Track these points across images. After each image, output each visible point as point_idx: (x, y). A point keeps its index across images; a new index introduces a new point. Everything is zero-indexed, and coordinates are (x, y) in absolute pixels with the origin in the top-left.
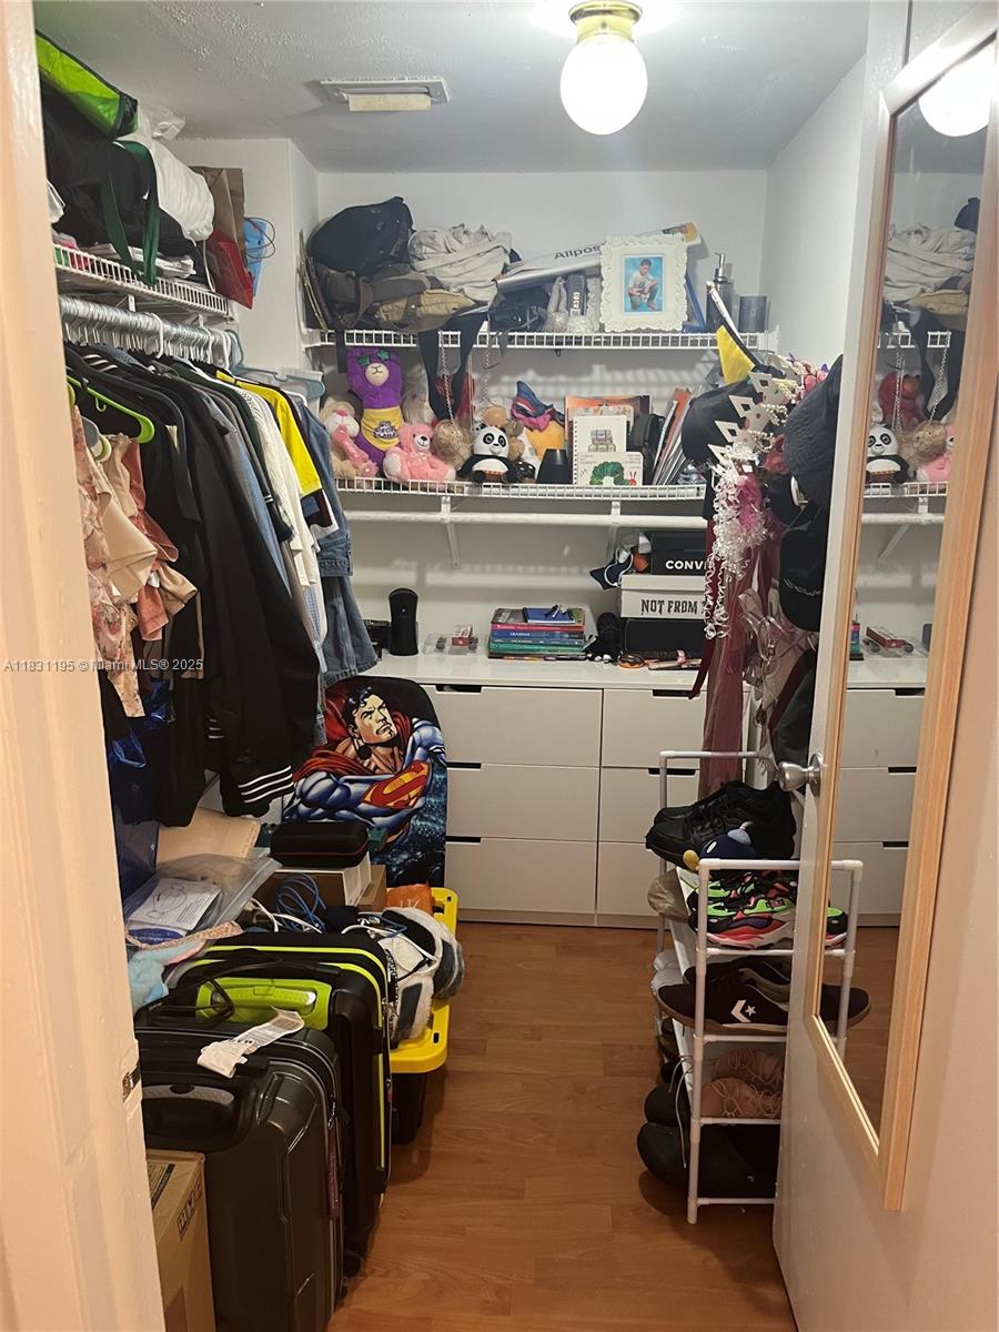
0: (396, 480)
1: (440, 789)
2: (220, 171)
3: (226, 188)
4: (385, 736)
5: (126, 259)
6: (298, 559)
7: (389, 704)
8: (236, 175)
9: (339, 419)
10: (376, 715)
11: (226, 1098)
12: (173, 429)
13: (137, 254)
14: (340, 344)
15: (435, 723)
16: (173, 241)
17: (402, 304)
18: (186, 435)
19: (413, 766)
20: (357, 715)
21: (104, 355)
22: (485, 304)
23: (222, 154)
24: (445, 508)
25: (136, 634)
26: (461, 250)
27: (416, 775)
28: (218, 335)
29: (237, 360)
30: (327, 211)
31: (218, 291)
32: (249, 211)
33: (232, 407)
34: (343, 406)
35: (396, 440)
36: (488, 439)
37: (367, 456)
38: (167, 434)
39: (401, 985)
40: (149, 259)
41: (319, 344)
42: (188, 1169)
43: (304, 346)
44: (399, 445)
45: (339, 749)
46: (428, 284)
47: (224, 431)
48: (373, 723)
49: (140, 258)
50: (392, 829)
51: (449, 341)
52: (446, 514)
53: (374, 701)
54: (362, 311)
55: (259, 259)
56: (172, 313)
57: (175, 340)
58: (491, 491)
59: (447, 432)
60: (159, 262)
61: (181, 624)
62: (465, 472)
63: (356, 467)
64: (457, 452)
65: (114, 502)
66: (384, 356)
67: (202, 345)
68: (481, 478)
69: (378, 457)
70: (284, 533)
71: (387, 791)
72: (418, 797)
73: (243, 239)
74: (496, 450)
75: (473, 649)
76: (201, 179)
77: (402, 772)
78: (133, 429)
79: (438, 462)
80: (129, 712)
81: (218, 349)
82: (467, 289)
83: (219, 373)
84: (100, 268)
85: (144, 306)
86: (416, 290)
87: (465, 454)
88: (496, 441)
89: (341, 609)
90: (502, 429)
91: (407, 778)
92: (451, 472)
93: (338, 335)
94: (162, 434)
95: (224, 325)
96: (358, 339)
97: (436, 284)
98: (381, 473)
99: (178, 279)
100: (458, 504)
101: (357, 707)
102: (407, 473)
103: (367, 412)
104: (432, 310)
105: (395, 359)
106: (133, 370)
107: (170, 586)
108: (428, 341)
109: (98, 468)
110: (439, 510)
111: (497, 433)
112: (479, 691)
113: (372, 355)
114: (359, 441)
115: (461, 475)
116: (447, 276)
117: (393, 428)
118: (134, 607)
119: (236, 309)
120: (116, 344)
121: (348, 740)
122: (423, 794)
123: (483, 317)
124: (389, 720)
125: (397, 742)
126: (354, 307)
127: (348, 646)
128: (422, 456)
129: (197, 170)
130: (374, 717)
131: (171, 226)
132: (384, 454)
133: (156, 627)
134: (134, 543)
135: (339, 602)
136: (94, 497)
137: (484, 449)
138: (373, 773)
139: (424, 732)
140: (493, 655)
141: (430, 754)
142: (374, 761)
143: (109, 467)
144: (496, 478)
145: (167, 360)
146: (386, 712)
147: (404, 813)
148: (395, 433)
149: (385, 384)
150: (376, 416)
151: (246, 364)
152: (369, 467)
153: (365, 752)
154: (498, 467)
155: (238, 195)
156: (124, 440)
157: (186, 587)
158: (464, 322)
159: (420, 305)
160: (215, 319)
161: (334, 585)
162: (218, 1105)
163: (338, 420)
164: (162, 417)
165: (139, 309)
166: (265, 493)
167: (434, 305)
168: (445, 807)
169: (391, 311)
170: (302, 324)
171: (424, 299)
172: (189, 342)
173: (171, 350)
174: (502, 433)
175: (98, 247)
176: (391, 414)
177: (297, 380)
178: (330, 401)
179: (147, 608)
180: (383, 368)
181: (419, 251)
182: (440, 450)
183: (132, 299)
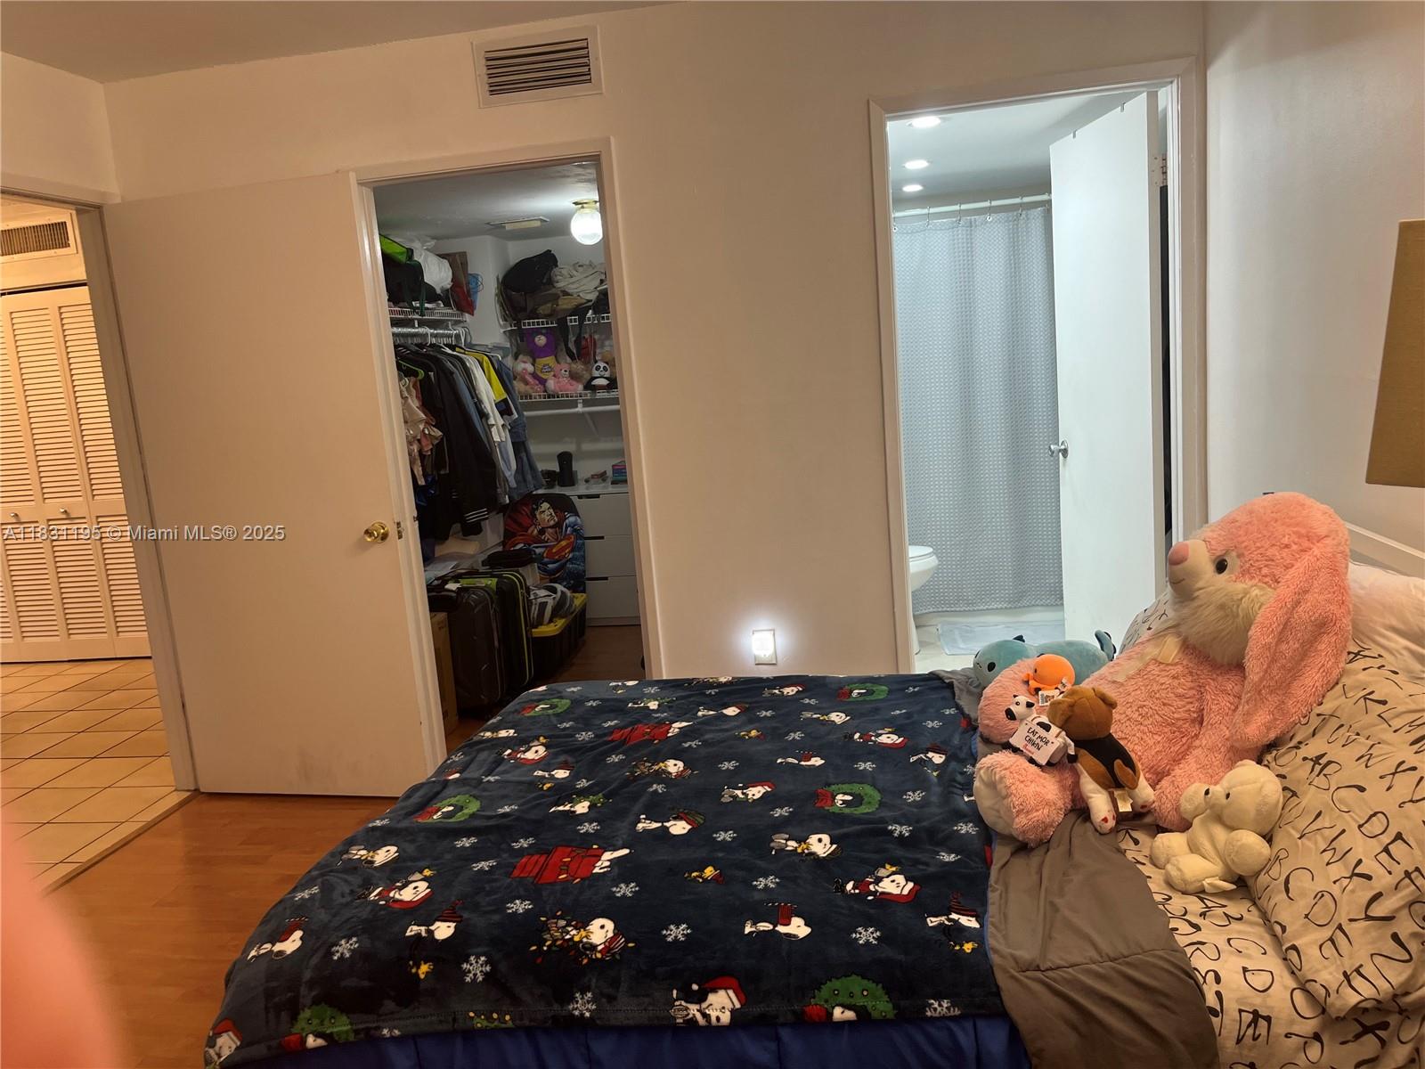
0: (552, 393)
1: (581, 548)
2: (455, 254)
3: (458, 262)
4: (552, 523)
5: (411, 306)
6: (494, 430)
7: (553, 506)
8: (463, 255)
9: (523, 365)
10: (547, 513)
11: (454, 595)
12: (431, 374)
13: (416, 304)
14: (520, 328)
15: (577, 514)
16: (432, 295)
17: (549, 305)
18: (437, 375)
19: (566, 537)
20: (537, 513)
21: (405, 347)
22: (591, 301)
23: (454, 246)
24: (580, 405)
25: (420, 452)
26: (578, 276)
27: (568, 542)
28: (460, 330)
29: (469, 340)
30: (514, 260)
31: (458, 309)
32: (471, 270)
33: (458, 364)
34: (525, 359)
35: (552, 373)
36: (598, 368)
37: (537, 382)
38: (429, 376)
39: (539, 600)
40: (422, 305)
41: (509, 329)
42: (442, 616)
43: (502, 331)
44: (554, 376)
45: (530, 531)
46: (561, 294)
47: (452, 373)
48: (546, 516)
49: (418, 305)
50: (557, 570)
51: (573, 321)
52: (580, 409)
53: (545, 505)
54: (528, 311)
55: (476, 292)
56: (433, 324)
57: (436, 336)
58: (601, 395)
59: (575, 366)
60: (426, 305)
61: (438, 448)
62: (589, 386)
63: (532, 388)
64: (582, 377)
65: (410, 400)
66: (544, 331)
67: (449, 336)
68: (594, 389)
69: (543, 382)
70: (483, 415)
71: (554, 551)
72: (569, 552)
73: (468, 283)
74: (602, 373)
75: (604, 480)
76: (446, 263)
77: (561, 540)
78: (415, 374)
79: (574, 383)
80: (420, 483)
81: (458, 336)
82: (581, 294)
83: (457, 349)
84: (403, 312)
85: (421, 324)
86: (556, 298)
87: (587, 377)
88: (602, 369)
89: (525, 458)
90: (607, 363)
91: (564, 543)
92: (580, 387)
93: (518, 324)
94: (427, 376)
95: (462, 325)
96: (528, 324)
97: (566, 293)
98: (545, 391)
99: (438, 310)
100: (586, 403)
101: (537, 509)
102: (558, 389)
103: (538, 360)
104: (565, 307)
105: (548, 332)
106: (416, 353)
107: (433, 434)
108: (562, 323)
109: (404, 389)
110: (577, 407)
111: (602, 365)
112: (599, 497)
113: (538, 332)
114: (534, 375)
115: (586, 388)
116: (572, 289)
117: (550, 367)
118: (419, 441)
119: (467, 317)
120: (410, 342)
121: (533, 527)
122: (572, 551)
123: (589, 308)
124: (553, 514)
125: (558, 525)
126: (524, 309)
127: (529, 477)
128: (565, 381)
129: (443, 256)
130: (546, 513)
131: (430, 289)
132: (546, 381)
133: (428, 448)
134: (418, 415)
135: (523, 455)
136: (402, 398)
137: (596, 374)
138: (547, 542)
139: (572, 519)
140: (613, 483)
141: (575, 530)
142: (547, 536)
143: (408, 389)
144: (601, 387)
145: (432, 345)
146: (552, 510)
147: (564, 561)
148: (551, 369)
149: (546, 345)
150: (542, 361)
151: (474, 342)
152: (539, 388)
153: (542, 532)
154: (603, 382)
155: (464, 264)
156: (413, 379)
157: (438, 433)
158: (580, 311)
159: (557, 305)
160: (457, 323)
161: (520, 446)
162: (452, 597)
163: (525, 366)
164: (427, 369)
165: (420, 326)
166: (473, 398)
167: (565, 304)
168: (584, 557)
169: (545, 309)
170: (501, 320)
171: (560, 302)
172: (443, 336)
173: (434, 341)
174: (606, 365)
175: (401, 304)
176: (550, 360)
177: (497, 348)
178: (521, 357)
179: (424, 442)
180: (543, 338)
181: (556, 279)
182: (574, 376)
183: (416, 322)
